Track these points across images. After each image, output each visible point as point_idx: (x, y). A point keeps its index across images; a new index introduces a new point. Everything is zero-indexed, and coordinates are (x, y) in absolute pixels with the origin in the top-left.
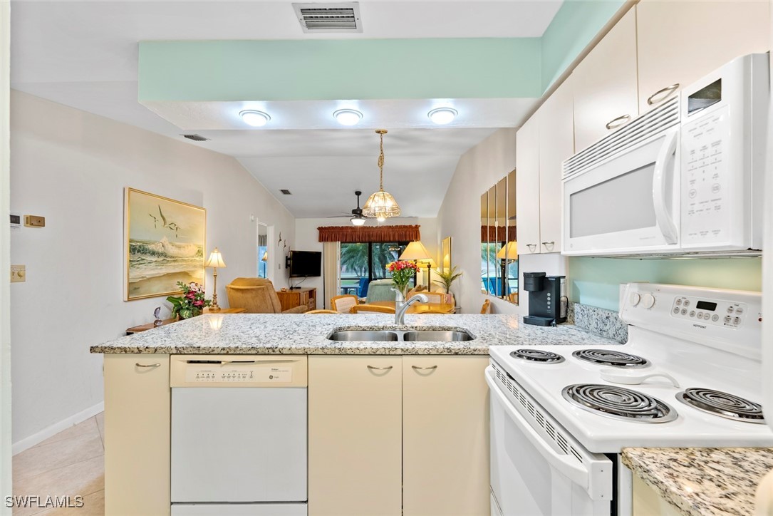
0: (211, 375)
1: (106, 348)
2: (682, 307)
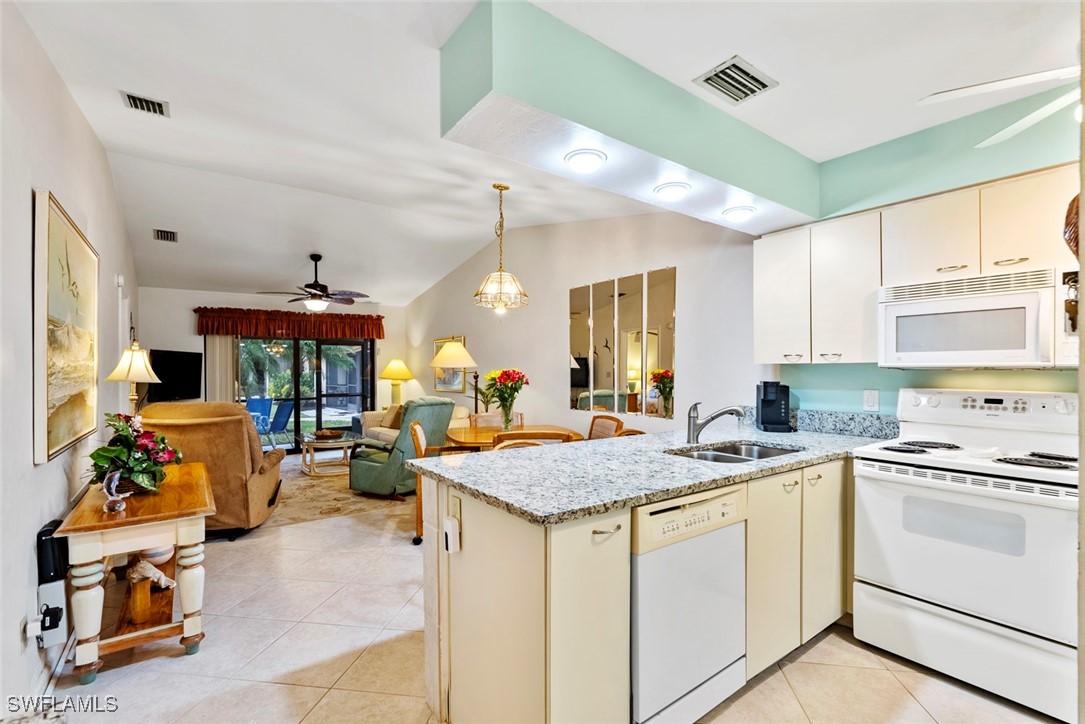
0: (675, 527)
1: (564, 513)
2: (969, 403)
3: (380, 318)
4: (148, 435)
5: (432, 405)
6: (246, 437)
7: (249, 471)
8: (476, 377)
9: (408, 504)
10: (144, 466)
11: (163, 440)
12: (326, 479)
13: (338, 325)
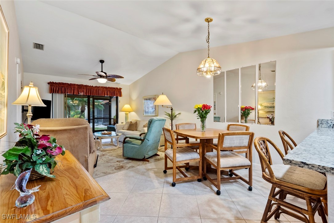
3: (120, 89)
4: (45, 137)
5: (160, 120)
6: (88, 136)
7: (89, 152)
8: (172, 109)
9: (151, 163)
10: (44, 159)
11: (54, 141)
12: (107, 151)
13: (105, 91)
